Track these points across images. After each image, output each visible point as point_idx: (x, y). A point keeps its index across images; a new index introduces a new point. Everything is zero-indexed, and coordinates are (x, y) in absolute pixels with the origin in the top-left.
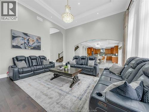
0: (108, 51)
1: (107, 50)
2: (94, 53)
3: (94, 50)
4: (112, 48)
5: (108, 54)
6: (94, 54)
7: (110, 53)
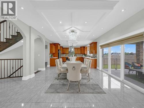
0: (78, 50)
1: (76, 49)
2: (61, 52)
3: (61, 48)
4: (82, 47)
5: (78, 54)
6: (62, 54)
7: (80, 53)
